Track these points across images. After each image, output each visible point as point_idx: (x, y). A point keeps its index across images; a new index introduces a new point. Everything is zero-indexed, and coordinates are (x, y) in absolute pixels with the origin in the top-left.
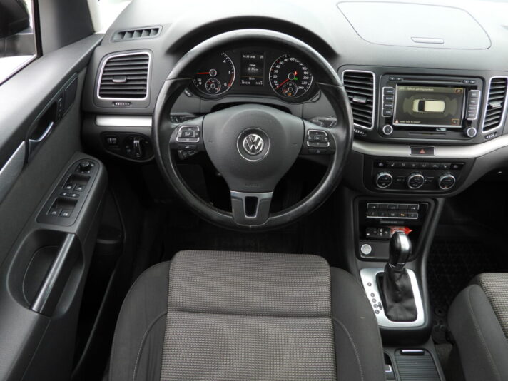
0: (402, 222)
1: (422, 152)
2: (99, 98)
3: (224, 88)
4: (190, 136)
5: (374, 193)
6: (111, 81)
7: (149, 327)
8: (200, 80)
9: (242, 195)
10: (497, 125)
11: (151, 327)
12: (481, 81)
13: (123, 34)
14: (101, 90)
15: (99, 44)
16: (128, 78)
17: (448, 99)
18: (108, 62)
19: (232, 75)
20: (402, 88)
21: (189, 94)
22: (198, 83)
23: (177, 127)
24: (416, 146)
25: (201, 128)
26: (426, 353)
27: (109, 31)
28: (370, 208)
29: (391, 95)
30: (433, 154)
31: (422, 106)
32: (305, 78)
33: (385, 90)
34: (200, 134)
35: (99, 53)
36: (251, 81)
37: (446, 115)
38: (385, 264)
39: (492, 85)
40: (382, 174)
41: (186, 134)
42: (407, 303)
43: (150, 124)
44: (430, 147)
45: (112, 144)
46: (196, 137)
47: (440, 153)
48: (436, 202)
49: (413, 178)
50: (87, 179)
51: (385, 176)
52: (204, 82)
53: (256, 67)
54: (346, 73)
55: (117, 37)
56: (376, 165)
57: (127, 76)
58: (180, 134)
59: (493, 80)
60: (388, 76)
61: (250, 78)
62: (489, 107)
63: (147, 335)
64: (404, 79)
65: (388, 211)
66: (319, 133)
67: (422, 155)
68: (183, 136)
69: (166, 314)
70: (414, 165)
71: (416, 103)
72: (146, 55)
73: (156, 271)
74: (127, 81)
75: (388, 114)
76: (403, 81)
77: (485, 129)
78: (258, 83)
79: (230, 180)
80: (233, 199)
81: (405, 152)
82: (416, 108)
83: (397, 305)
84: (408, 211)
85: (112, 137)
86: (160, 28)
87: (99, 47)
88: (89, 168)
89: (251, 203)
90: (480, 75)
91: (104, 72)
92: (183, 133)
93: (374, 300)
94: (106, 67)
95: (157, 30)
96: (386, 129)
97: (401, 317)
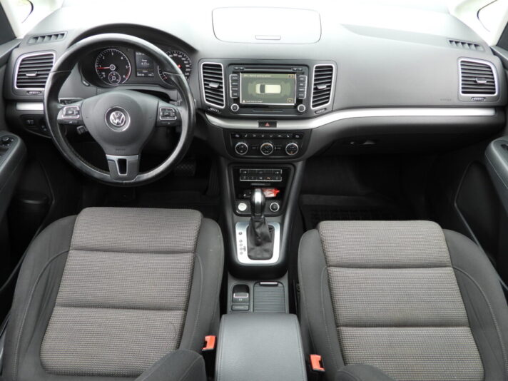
0: (269, 184)
1: (267, 125)
2: (16, 88)
3: (123, 79)
4: (72, 114)
5: (236, 159)
6: (25, 75)
7: (51, 259)
8: (104, 73)
9: (115, 158)
10: (327, 102)
11: (52, 261)
12: (306, 68)
13: (37, 38)
14: (18, 83)
15: (18, 47)
16: (39, 73)
17: (283, 83)
18: (23, 60)
19: (129, 68)
20: (246, 75)
21: (87, 84)
22: (102, 75)
23: (62, 108)
24: (262, 121)
25: (80, 108)
26: (280, 285)
27: (26, 37)
28: (242, 173)
29: (238, 81)
30: (275, 126)
31: (262, 89)
32: (187, 70)
33: (232, 77)
34: (79, 112)
35: (16, 54)
36: (145, 73)
37: (282, 95)
38: (249, 218)
39: (316, 72)
40: (239, 144)
41: (70, 112)
42: (267, 246)
43: (42, 109)
44: (273, 121)
45: (30, 125)
46: (77, 115)
47: (281, 126)
48: (295, 167)
49: (264, 147)
50: (6, 150)
51: (242, 145)
52: (107, 75)
53: (147, 62)
54: (204, 65)
55: (32, 41)
56: (234, 137)
57: (38, 71)
58: (65, 113)
59: (317, 67)
60: (233, 66)
61: (144, 71)
62: (315, 89)
63: (48, 265)
64: (246, 68)
65: (257, 176)
66: (169, 110)
67: (267, 127)
68: (67, 114)
69: (68, 252)
70: (271, 136)
71: (258, 87)
72: (52, 55)
73: (64, 222)
74: (38, 75)
75: (235, 96)
76: (245, 70)
77: (314, 106)
78: (150, 75)
79: (105, 147)
80: (109, 162)
81: (254, 125)
82: (258, 91)
83: (258, 248)
84: (273, 175)
85: (30, 119)
86: (66, 33)
87: (17, 49)
88: (9, 142)
89: (122, 163)
90: (306, 63)
91: (20, 68)
92: (67, 111)
93: (241, 245)
94: (21, 64)
95: (63, 35)
96: (233, 107)
97: (259, 256)
